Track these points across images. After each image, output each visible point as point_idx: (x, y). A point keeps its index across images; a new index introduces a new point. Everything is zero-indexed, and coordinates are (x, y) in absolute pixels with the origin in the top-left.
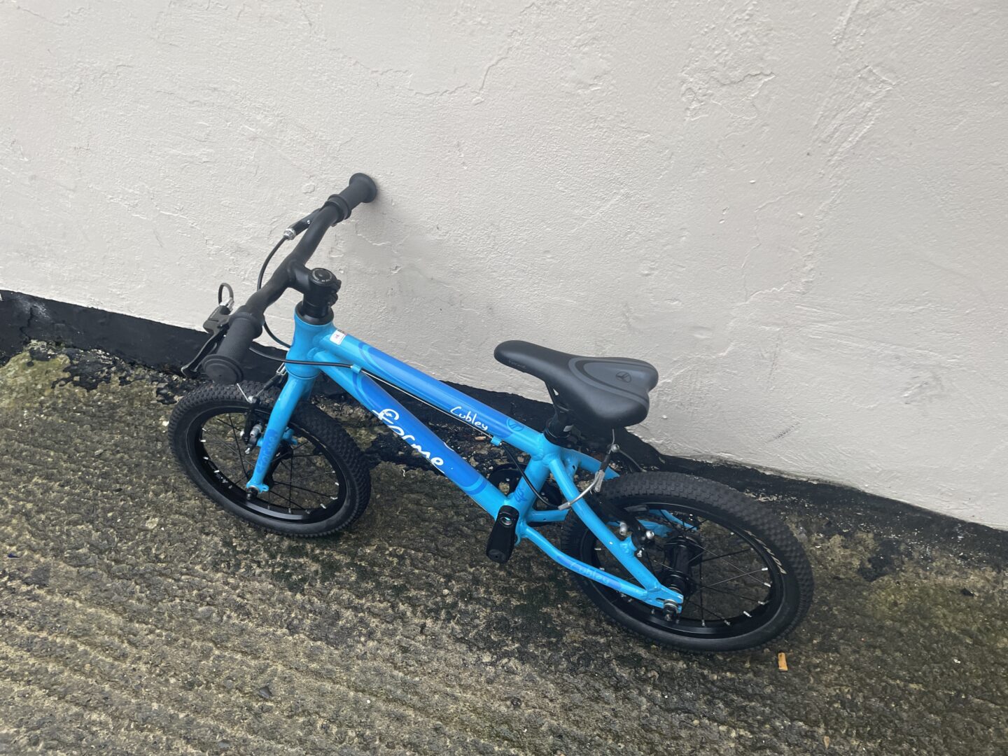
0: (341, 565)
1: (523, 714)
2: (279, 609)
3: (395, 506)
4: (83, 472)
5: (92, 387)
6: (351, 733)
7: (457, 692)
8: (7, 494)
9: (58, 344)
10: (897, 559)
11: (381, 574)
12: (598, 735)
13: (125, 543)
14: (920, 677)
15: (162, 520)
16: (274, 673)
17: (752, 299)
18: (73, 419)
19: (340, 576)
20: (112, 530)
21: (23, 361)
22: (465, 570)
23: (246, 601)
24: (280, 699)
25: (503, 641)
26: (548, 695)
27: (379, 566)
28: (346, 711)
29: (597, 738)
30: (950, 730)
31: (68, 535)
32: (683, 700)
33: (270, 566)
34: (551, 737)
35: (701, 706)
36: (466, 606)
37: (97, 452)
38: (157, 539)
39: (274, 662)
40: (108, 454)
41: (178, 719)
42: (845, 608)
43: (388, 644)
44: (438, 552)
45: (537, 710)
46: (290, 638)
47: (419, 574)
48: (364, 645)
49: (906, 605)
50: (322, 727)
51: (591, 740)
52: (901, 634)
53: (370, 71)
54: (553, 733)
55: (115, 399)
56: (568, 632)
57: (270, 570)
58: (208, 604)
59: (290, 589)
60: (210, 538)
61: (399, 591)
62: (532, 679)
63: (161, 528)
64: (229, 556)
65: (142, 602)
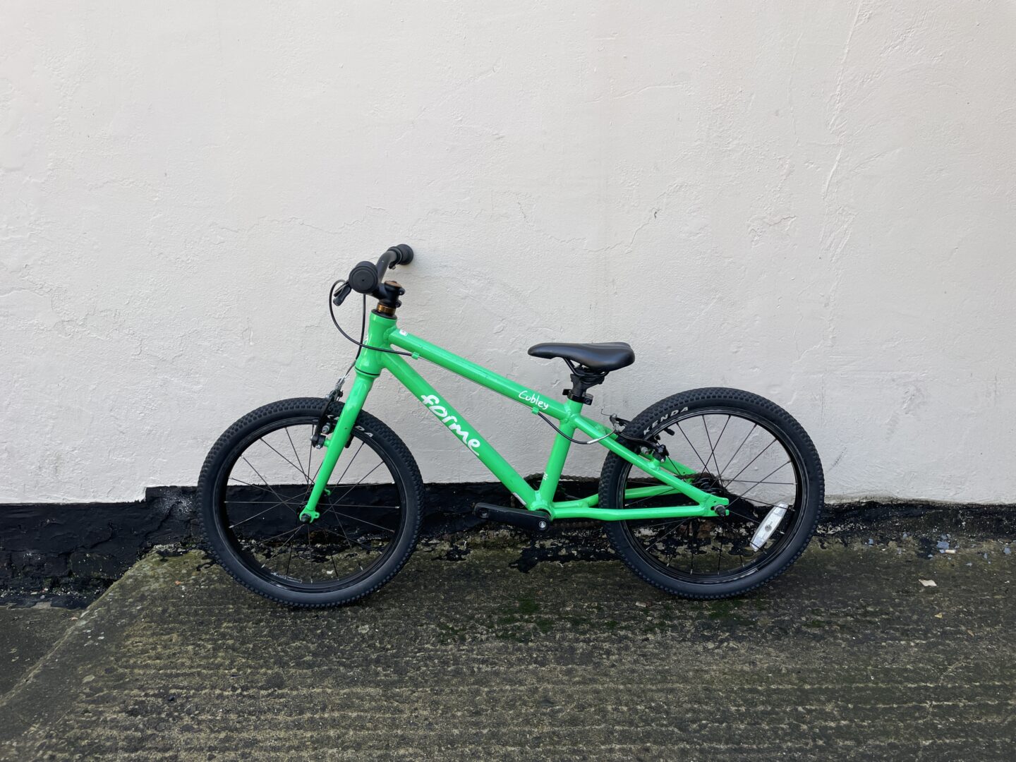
0: (552, 620)
1: (762, 668)
3: (569, 582)
4: (271, 612)
6: (639, 707)
7: (704, 667)
8: (203, 640)
9: (184, 545)
11: (589, 619)
13: (346, 646)
14: (996, 592)
15: (373, 626)
16: (546, 690)
17: (803, 356)
19: (556, 626)
20: (327, 641)
21: (154, 560)
22: (655, 604)
23: (486, 656)
24: (563, 703)
25: (715, 634)
26: (772, 654)
27: (585, 616)
28: (625, 697)
29: (826, 667)
31: (285, 652)
33: (492, 633)
35: (880, 635)
36: (672, 622)
38: (376, 637)
39: (541, 685)
41: (483, 735)
43: (627, 655)
44: (624, 600)
45: (771, 663)
46: (543, 669)
47: (620, 613)
48: (608, 660)
49: (959, 564)
50: (614, 710)
53: (560, 241)
54: (792, 672)
56: (758, 619)
57: (494, 635)
58: (454, 665)
59: (521, 641)
60: (425, 627)
61: (612, 626)
62: (752, 649)
63: (374, 630)
64: (451, 635)
65: (391, 677)
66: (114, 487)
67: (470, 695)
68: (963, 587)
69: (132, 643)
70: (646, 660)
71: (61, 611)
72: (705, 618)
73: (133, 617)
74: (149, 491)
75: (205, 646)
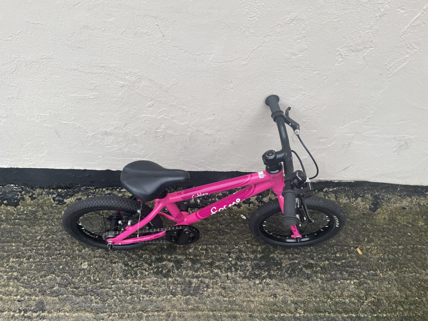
0: (182, 260)
1: (279, 299)
2: (163, 287)
5: (16, 205)
7: (252, 299)
10: (380, 201)
11: (201, 259)
12: (309, 298)
13: (76, 278)
14: (400, 243)
15: (89, 262)
16: (175, 315)
17: (346, 125)
18: (15, 224)
19: (184, 265)
20: (66, 274)
22: (234, 248)
23: (147, 288)
25: (261, 273)
26: (285, 289)
27: (199, 256)
29: (309, 299)
30: (415, 259)
31: (44, 283)
32: (331, 275)
33: (151, 269)
34: (293, 305)
35: (339, 275)
36: (241, 263)
37: (38, 238)
38: (91, 272)
39: (172, 311)
40: (44, 237)
42: (370, 224)
43: (216, 288)
44: (220, 243)
45: (284, 296)
46: (175, 298)
47: (216, 255)
48: (207, 292)
49: (388, 218)
51: (307, 301)
52: (390, 229)
53: (192, 54)
54: (293, 303)
55: (32, 208)
56: (283, 262)
57: (152, 271)
58: (131, 295)
59: (165, 277)
60: (117, 264)
61: (211, 264)
62: (277, 285)
63: (90, 266)
64: (130, 270)
65: (98, 303)
67: (138, 318)
68: (386, 238)
70: (226, 291)
72: (258, 259)
75: (3, 277)
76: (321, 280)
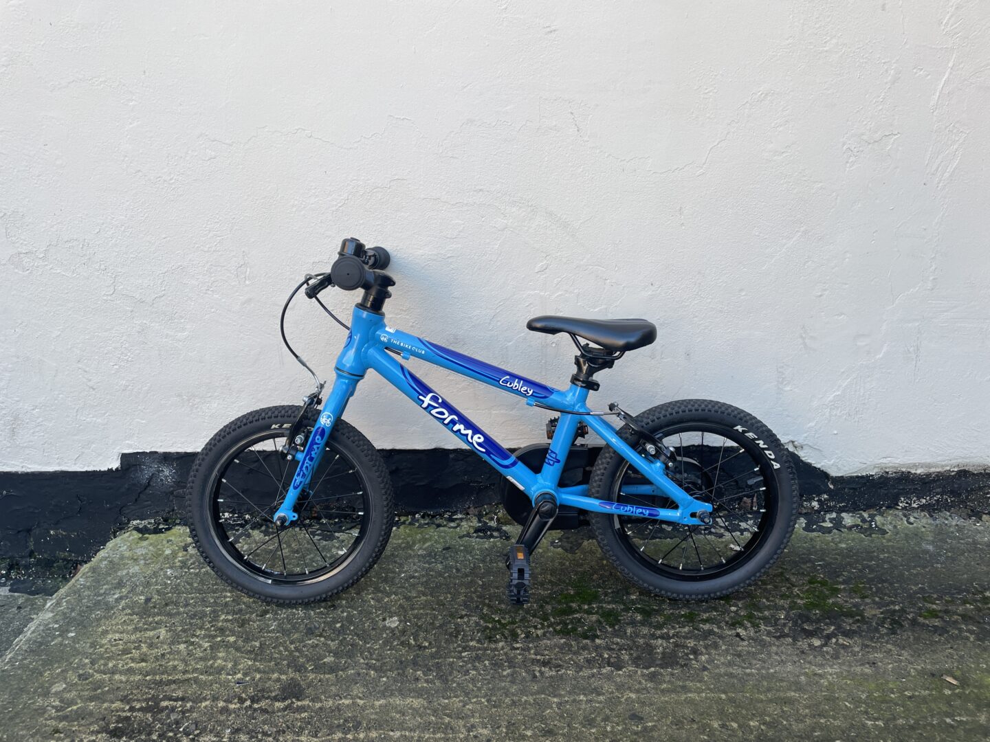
0: (617, 611)
1: (885, 669)
6: (752, 723)
7: (817, 670)
8: (197, 637)
9: (166, 520)
11: (662, 610)
13: (374, 643)
15: (402, 617)
16: (629, 701)
17: (897, 301)
19: (624, 619)
20: (350, 637)
21: (131, 537)
23: (547, 657)
24: (656, 718)
25: (817, 628)
26: (892, 652)
28: (731, 710)
31: (300, 652)
33: (549, 626)
34: (926, 676)
36: (762, 613)
38: (409, 633)
39: (622, 693)
43: (718, 654)
46: (620, 672)
48: (696, 659)
50: (723, 726)
53: (619, 160)
56: (863, 609)
57: (551, 629)
58: (509, 669)
59: (586, 637)
60: (466, 619)
61: (691, 618)
62: (867, 646)
63: (406, 623)
64: (499, 629)
65: (435, 684)
66: (83, 453)
67: (538, 707)
69: (110, 641)
70: (744, 661)
71: (21, 598)
72: (800, 608)
73: (109, 608)
74: (124, 457)
75: (201, 644)
76: (971, 634)
